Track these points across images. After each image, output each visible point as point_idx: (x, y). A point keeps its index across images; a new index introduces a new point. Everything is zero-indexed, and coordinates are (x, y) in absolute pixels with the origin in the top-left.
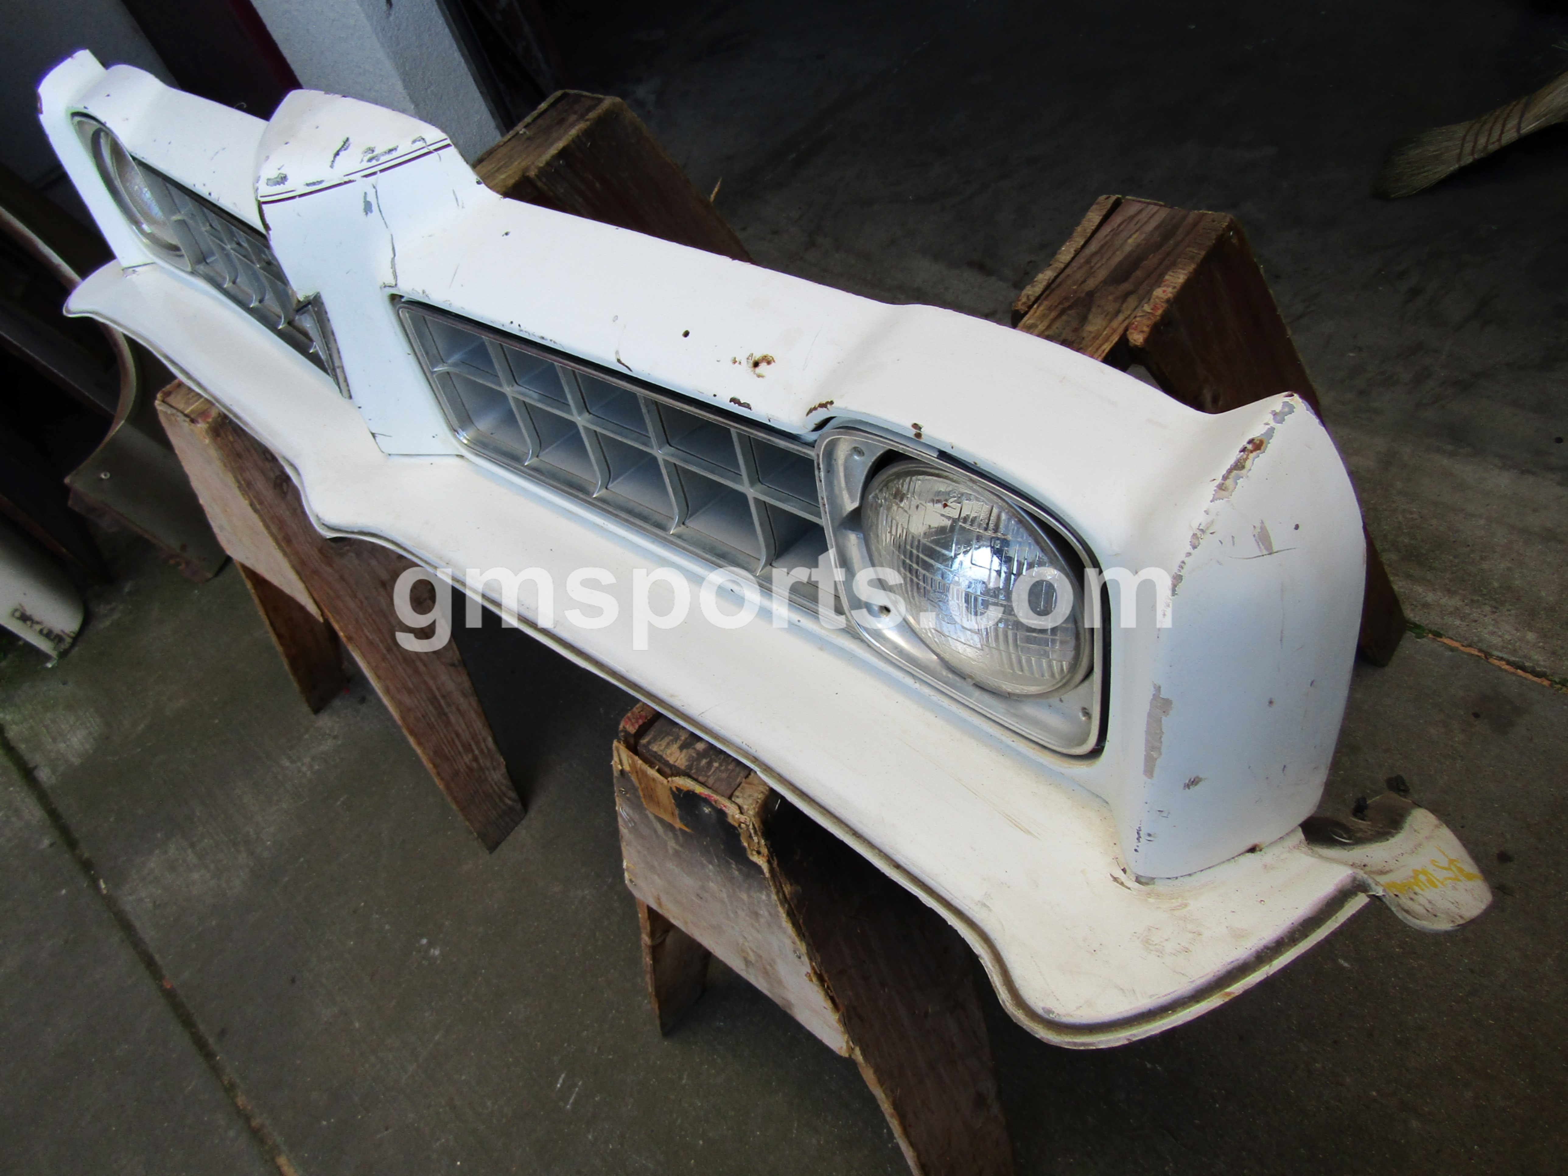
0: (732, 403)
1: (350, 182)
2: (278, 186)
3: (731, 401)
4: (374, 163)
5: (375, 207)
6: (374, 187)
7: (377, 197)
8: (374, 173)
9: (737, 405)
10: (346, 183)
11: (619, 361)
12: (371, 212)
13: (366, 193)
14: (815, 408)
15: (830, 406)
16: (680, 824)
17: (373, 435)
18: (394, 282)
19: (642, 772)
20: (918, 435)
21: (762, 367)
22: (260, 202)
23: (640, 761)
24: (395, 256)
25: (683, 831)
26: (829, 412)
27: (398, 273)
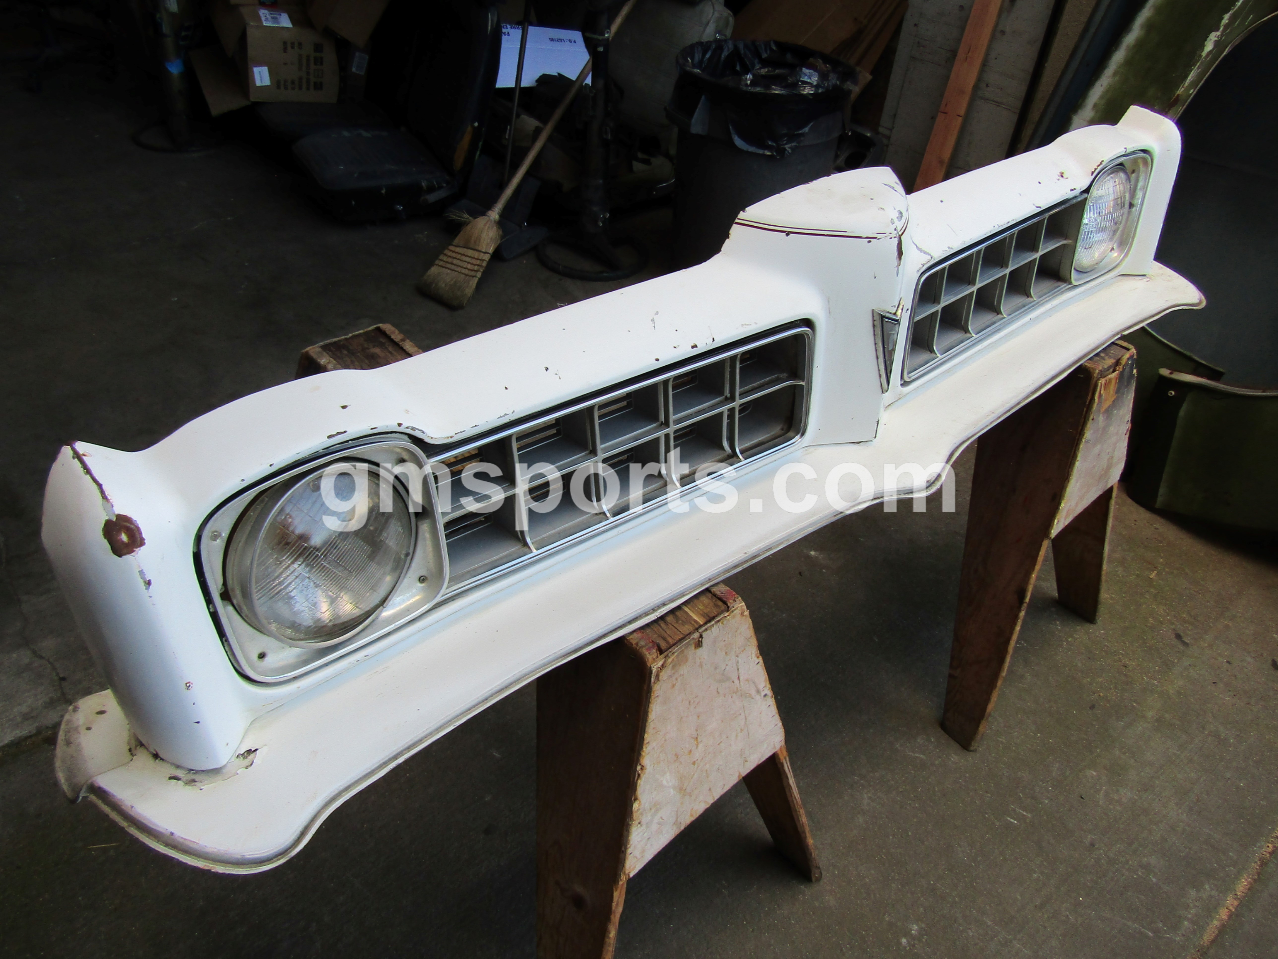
0: (1071, 192)
11: (1036, 207)
14: (1096, 169)
15: (1103, 163)
16: (1115, 397)
17: (878, 423)
18: (930, 257)
19: (1109, 382)
20: (1125, 153)
21: (1064, 176)
22: (900, 235)
23: (1108, 377)
24: (917, 246)
25: (1113, 402)
26: (1103, 165)
27: (927, 251)
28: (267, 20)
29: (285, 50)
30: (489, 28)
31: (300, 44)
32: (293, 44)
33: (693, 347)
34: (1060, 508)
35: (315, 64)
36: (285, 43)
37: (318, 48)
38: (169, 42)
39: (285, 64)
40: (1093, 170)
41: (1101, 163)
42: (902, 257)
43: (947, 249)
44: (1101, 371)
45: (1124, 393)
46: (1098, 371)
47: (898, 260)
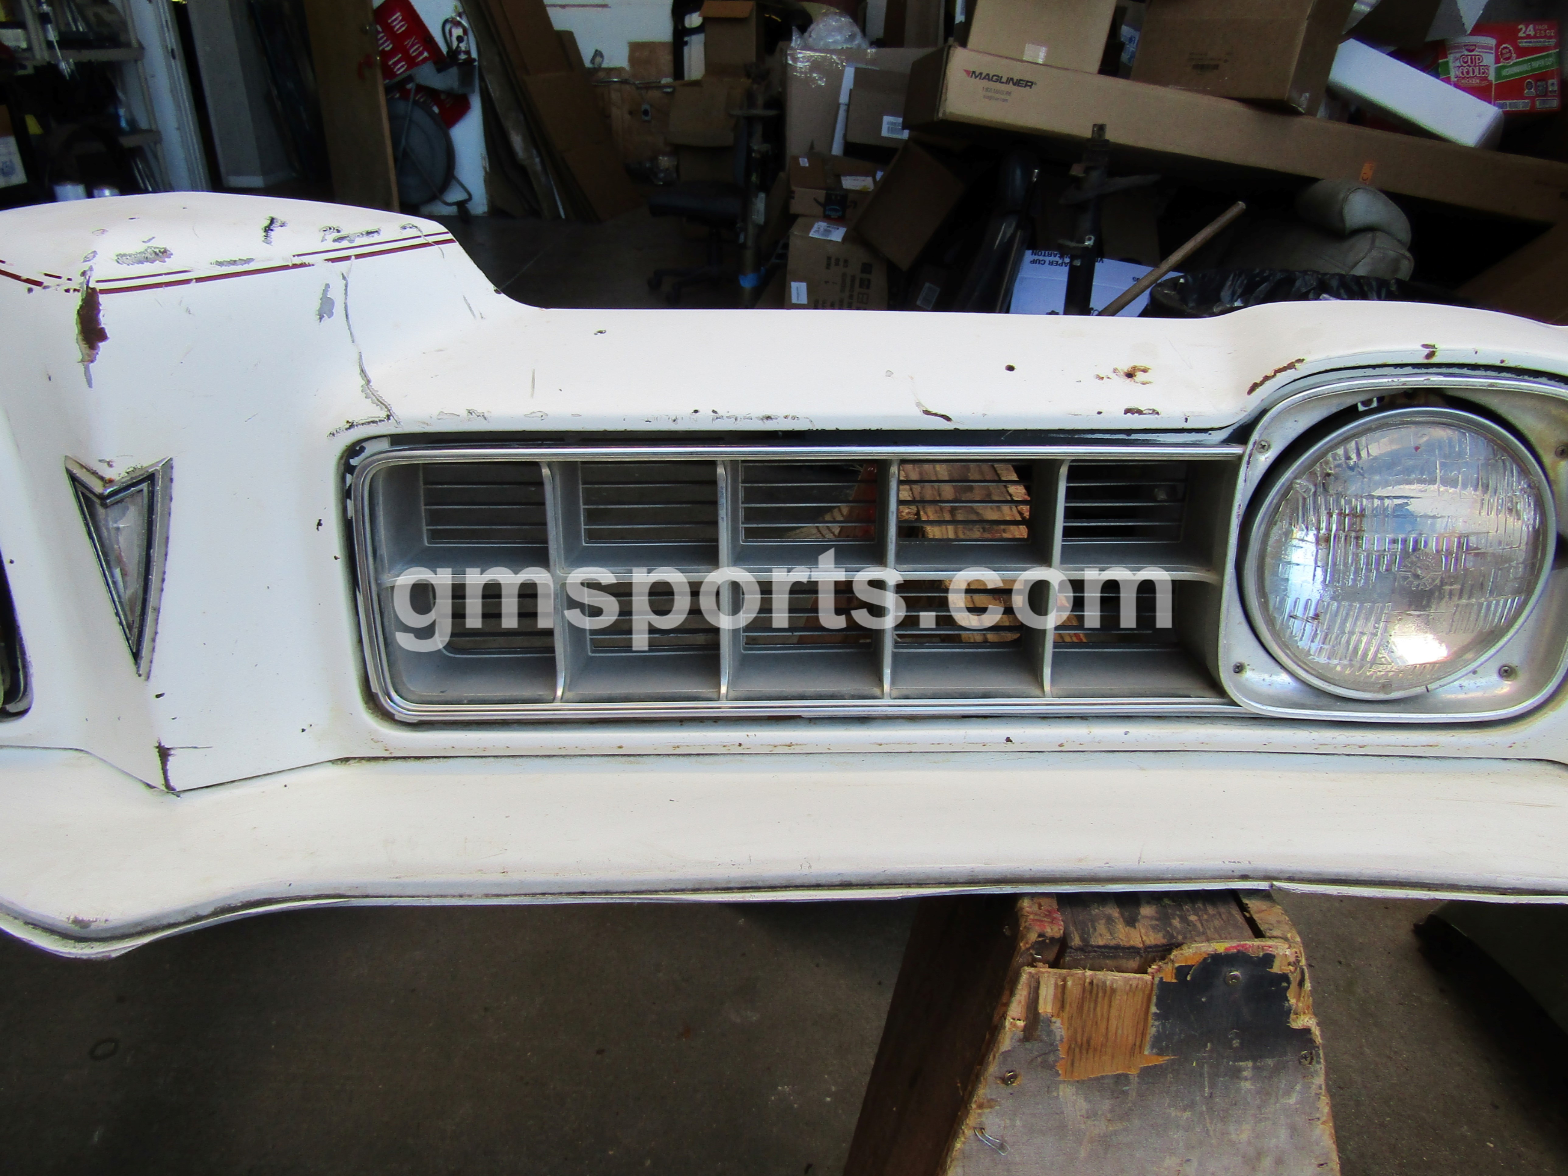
0: (1129, 414)
1: (303, 265)
2: (140, 265)
3: (1125, 413)
4: (345, 244)
5: (338, 309)
6: (344, 278)
7: (346, 294)
8: (348, 258)
9: (1136, 415)
10: (295, 266)
11: (927, 412)
12: (331, 315)
13: (327, 286)
14: (1267, 378)
15: (1300, 366)
16: (1148, 1058)
17: (164, 753)
18: (383, 414)
19: (1091, 990)
20: (1431, 355)
21: (1140, 376)
22: (93, 289)
23: (1089, 973)
24: (369, 382)
25: (1147, 1073)
26: (1302, 370)
27: (387, 399)
28: (817, 231)
29: (828, 266)
30: (998, 242)
31: (846, 261)
32: (837, 260)
35: (861, 286)
36: (829, 258)
37: (866, 268)
38: (749, 255)
39: (826, 282)
40: (1259, 380)
41: (1291, 366)
42: (102, 345)
43: (464, 413)
44: (1052, 939)
45: (1236, 1074)
46: (1040, 936)
47: (84, 346)
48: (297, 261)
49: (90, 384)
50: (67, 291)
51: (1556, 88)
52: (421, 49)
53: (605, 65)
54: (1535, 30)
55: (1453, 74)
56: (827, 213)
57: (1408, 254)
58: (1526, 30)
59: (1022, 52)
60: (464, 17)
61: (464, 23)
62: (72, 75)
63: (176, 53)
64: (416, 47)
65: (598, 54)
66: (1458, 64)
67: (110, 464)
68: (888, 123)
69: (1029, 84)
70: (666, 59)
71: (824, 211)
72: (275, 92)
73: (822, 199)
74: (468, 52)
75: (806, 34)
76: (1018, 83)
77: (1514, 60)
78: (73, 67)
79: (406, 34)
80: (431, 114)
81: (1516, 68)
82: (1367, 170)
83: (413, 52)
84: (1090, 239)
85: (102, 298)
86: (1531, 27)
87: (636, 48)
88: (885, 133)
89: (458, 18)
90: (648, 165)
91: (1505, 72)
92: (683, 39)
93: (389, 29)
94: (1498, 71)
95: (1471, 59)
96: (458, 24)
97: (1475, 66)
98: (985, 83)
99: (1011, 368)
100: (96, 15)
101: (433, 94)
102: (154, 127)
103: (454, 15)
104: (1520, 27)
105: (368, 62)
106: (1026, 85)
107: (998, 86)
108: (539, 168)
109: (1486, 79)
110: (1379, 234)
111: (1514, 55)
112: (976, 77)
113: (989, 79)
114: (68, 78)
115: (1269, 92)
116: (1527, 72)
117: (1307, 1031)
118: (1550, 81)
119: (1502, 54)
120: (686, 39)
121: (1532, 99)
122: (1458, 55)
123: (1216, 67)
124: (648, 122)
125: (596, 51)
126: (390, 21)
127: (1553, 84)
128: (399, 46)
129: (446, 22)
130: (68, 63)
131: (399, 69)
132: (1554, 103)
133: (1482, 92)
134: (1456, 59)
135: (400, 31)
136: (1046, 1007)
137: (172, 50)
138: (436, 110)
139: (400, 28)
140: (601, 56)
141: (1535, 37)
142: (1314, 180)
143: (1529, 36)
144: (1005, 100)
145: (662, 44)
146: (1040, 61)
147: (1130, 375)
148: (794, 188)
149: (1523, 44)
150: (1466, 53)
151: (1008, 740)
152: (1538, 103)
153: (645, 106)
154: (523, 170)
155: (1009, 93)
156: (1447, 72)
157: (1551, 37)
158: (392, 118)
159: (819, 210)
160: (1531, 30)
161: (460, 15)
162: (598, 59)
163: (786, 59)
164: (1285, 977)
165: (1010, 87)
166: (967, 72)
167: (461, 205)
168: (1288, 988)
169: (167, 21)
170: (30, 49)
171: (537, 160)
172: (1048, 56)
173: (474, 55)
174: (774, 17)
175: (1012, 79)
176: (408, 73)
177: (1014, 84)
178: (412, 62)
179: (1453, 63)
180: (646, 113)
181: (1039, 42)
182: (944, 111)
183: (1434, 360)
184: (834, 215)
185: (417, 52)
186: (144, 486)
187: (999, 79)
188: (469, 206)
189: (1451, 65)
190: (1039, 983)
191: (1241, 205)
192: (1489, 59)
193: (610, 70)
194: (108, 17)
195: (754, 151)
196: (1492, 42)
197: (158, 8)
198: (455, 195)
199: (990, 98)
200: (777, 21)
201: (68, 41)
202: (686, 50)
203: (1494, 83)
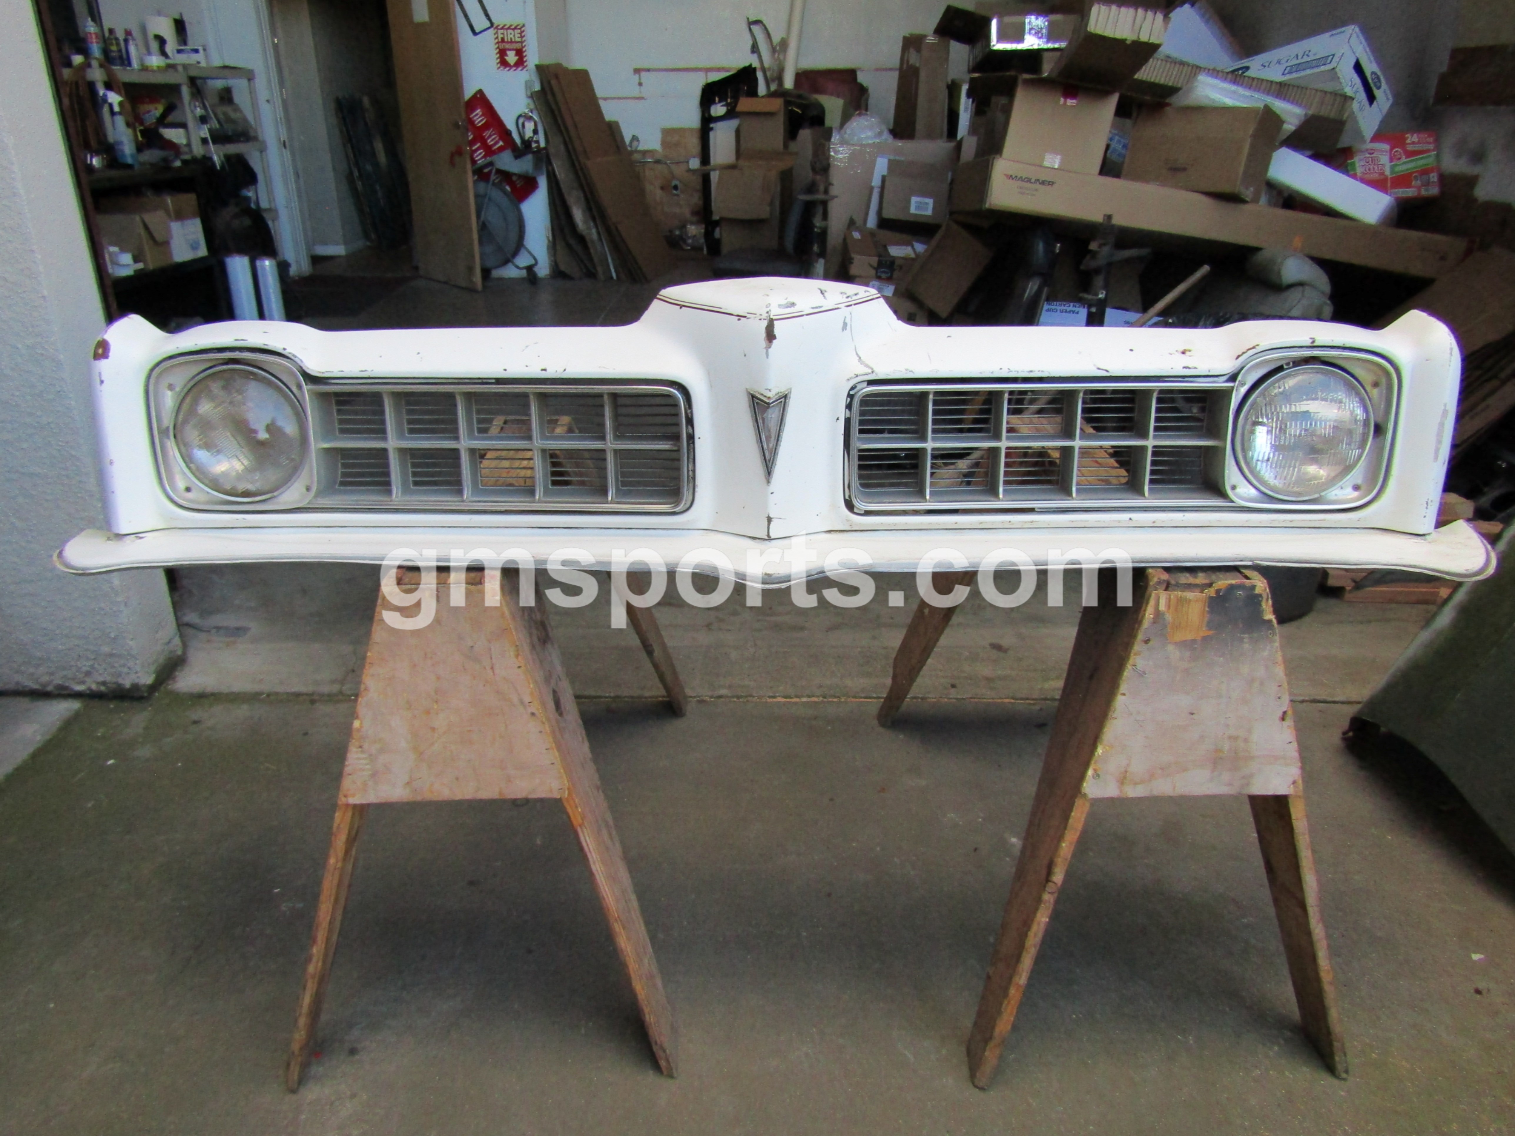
1: (838, 308)
2: (787, 309)
3: (1183, 369)
4: (849, 299)
5: (848, 327)
6: (850, 314)
7: (851, 320)
8: (851, 305)
9: (1187, 369)
10: (835, 309)
11: (1099, 369)
12: (846, 329)
13: (845, 317)
14: (1244, 353)
15: (1257, 347)
16: (1204, 632)
17: (769, 520)
18: (870, 371)
19: (1181, 601)
20: (1313, 342)
21: (1188, 353)
22: (772, 319)
23: (1180, 593)
24: (860, 358)
25: (1204, 638)
26: (1259, 349)
27: (871, 365)
33: (542, 370)
34: (1096, 753)
40: (1240, 354)
41: (1254, 348)
42: (774, 341)
43: (904, 371)
44: (1164, 580)
45: (1241, 640)
46: (1159, 579)
47: (767, 342)
48: (836, 306)
49: (767, 357)
50: (760, 319)
51: (1436, 179)
52: (497, 139)
53: (640, 148)
54: (1419, 138)
55: (1359, 171)
56: (879, 274)
57: (1328, 302)
58: (1412, 139)
59: (1043, 159)
60: (535, 112)
61: (536, 118)
62: (223, 166)
63: (287, 144)
64: (493, 137)
65: (635, 138)
66: (1362, 163)
67: (770, 390)
68: (916, 202)
69: (1051, 183)
70: (694, 143)
71: (877, 273)
72: (356, 174)
73: (875, 265)
74: (537, 142)
75: (843, 131)
76: (1043, 183)
77: (1404, 159)
78: (223, 159)
79: (486, 127)
80: (504, 192)
81: (1405, 166)
82: (1297, 242)
83: (490, 142)
84: (1102, 293)
85: (775, 323)
86: (1415, 135)
87: (667, 133)
88: (913, 210)
89: (530, 114)
90: (677, 233)
91: (1397, 169)
92: (709, 125)
93: (471, 122)
94: (1392, 167)
95: (1372, 160)
96: (530, 118)
97: (1375, 165)
98: (1020, 183)
99: (1131, 350)
100: (225, 114)
101: (506, 176)
102: (273, 206)
103: (527, 111)
104: (1407, 136)
105: (459, 152)
106: (1049, 184)
107: (1029, 185)
108: (595, 236)
109: (1383, 174)
110: (1307, 288)
111: (1404, 157)
112: (1013, 179)
113: (1022, 181)
114: (218, 168)
115: (1226, 188)
116: (1415, 168)
117: (1270, 621)
118: (1432, 175)
119: (1394, 155)
120: (711, 125)
121: (1419, 188)
122: (1362, 157)
123: (1185, 169)
124: (677, 195)
125: (634, 136)
126: (471, 116)
127: (1433, 177)
128: (479, 138)
129: (520, 116)
130: (219, 156)
131: (477, 156)
132: (1434, 191)
133: (1379, 184)
134: (1361, 160)
135: (480, 124)
136: (1162, 607)
137: (284, 142)
138: (508, 188)
139: (479, 122)
140: (638, 140)
141: (1419, 143)
142: (1257, 249)
143: (1413, 143)
144: (1034, 195)
145: (690, 130)
146: (1056, 167)
147: (1183, 353)
148: (853, 255)
149: (1410, 148)
150: (1369, 156)
151: (1130, 519)
152: (1423, 190)
153: (674, 183)
154: (582, 239)
155: (1036, 190)
156: (1354, 169)
157: (1430, 143)
158: (477, 196)
159: (873, 272)
160: (1415, 138)
161: (531, 111)
162: (635, 143)
163: (829, 152)
164: (1260, 595)
165: (1038, 186)
166: (1007, 176)
167: (530, 269)
168: (1261, 601)
169: (281, 119)
170: (189, 145)
171: (594, 231)
172: (1062, 163)
173: (543, 144)
174: (794, 109)
175: (1038, 180)
176: (489, 159)
177: (1040, 184)
178: (489, 151)
179: (1359, 163)
180: (676, 188)
181: (1055, 152)
182: (990, 204)
183: (1315, 344)
184: (884, 276)
185: (495, 141)
186: (783, 400)
187: (1029, 180)
188: (536, 269)
189: (1357, 165)
190: (1159, 597)
191: (1206, 269)
192: (1384, 159)
193: (645, 153)
194: (233, 115)
195: (816, 227)
196: (1386, 147)
197: (274, 107)
198: (523, 260)
199: (1023, 193)
200: (797, 112)
201: (219, 138)
202: (712, 134)
203: (1389, 177)
